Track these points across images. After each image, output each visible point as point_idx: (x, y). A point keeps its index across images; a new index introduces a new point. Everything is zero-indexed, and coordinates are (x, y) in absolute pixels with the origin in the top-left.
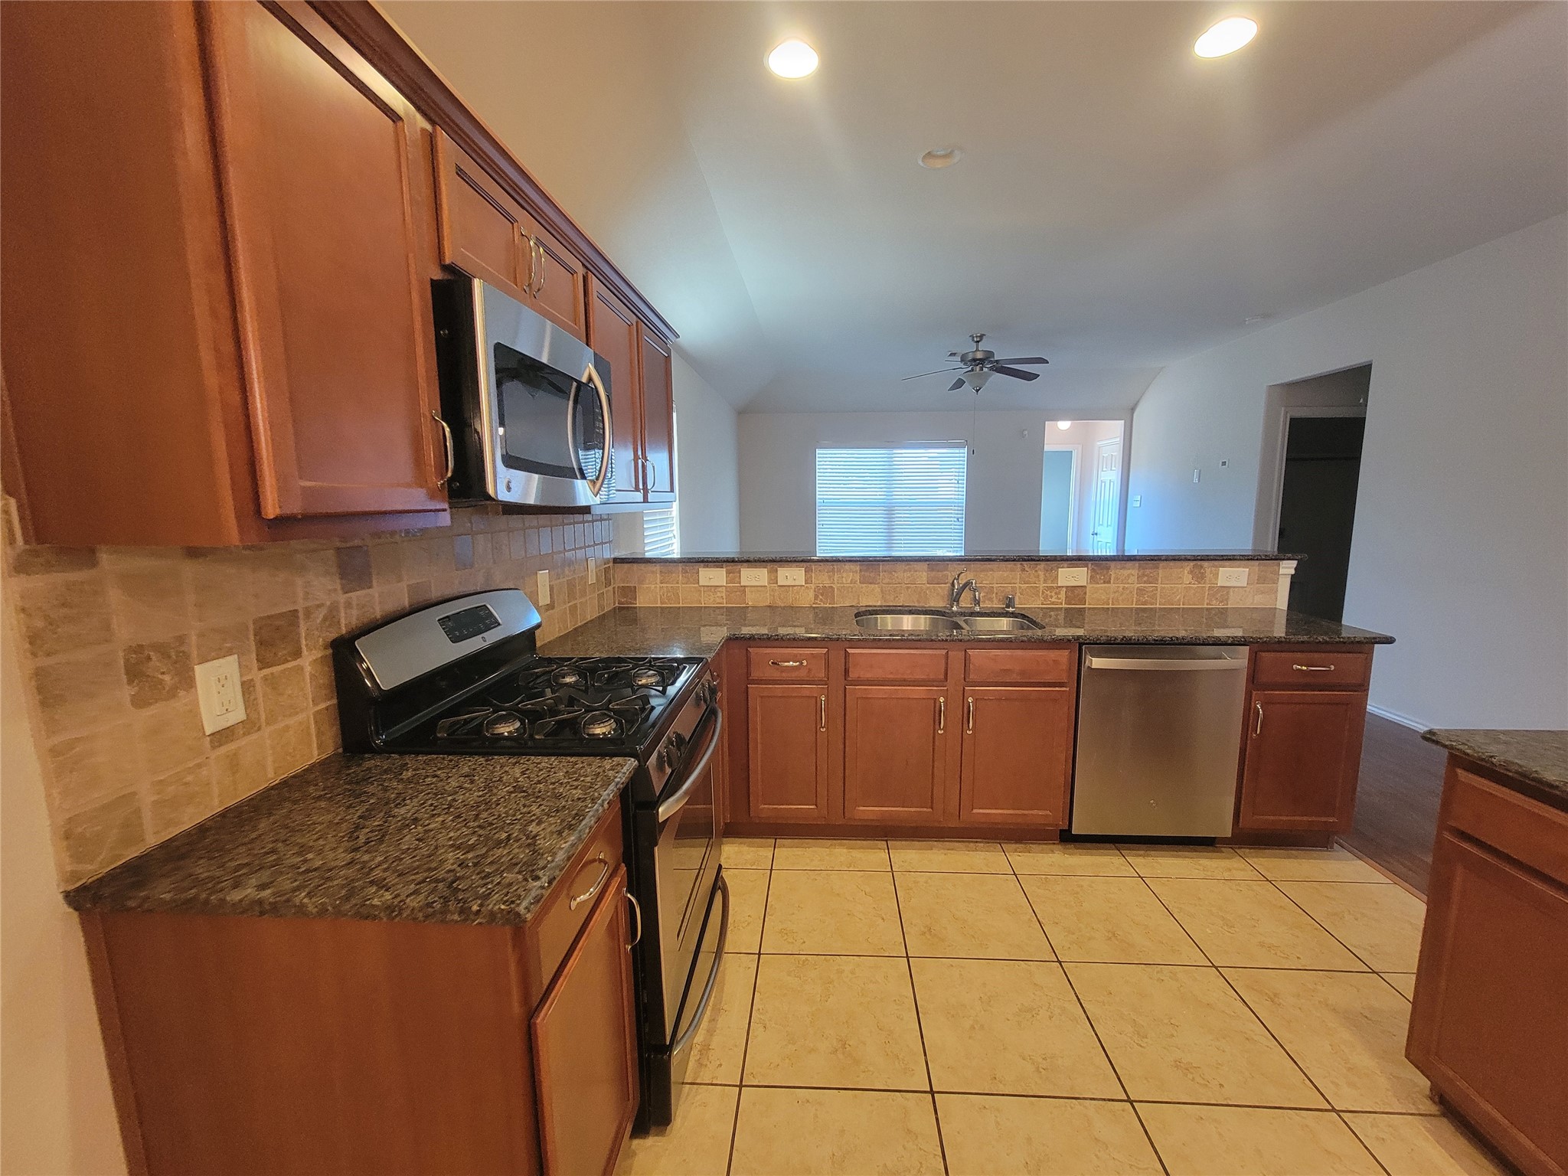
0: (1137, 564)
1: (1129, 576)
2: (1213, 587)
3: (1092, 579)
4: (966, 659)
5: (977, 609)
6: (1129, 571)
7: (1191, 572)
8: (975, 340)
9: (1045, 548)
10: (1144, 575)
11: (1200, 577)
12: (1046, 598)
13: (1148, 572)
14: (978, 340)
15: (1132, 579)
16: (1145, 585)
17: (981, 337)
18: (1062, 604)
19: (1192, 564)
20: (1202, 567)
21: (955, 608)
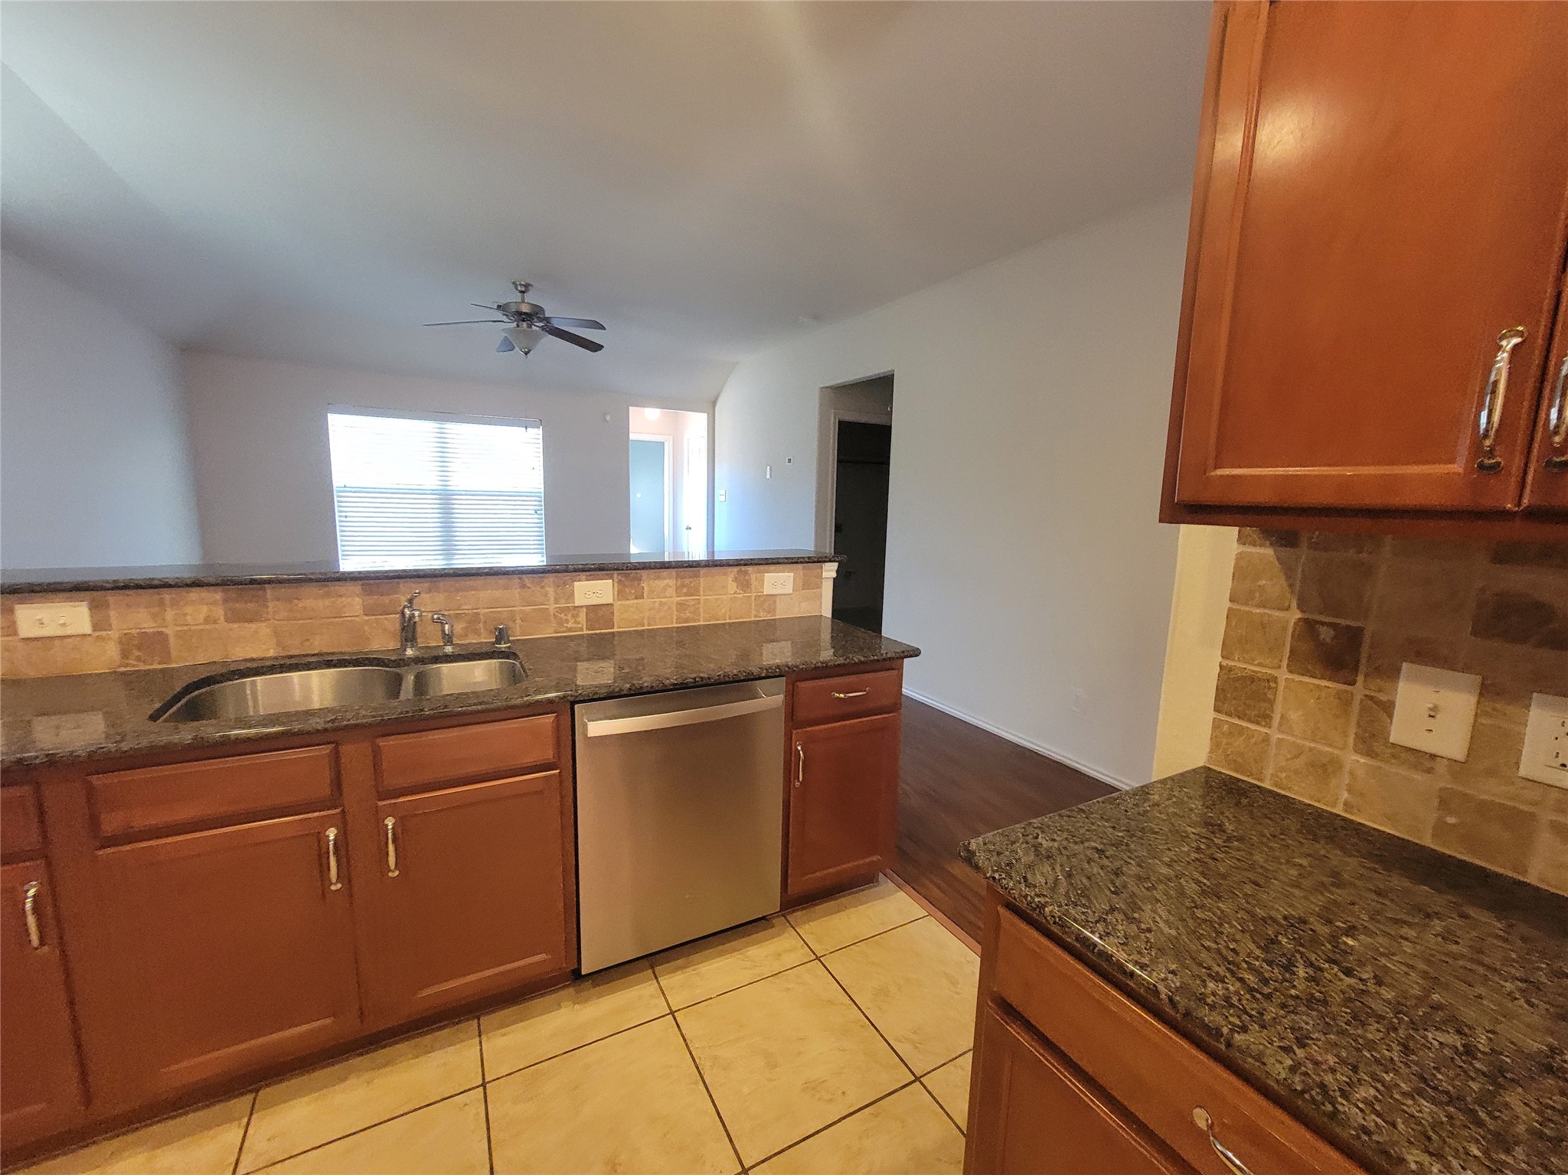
0: (673, 572)
1: (665, 589)
2: (760, 596)
3: (621, 595)
4: (376, 753)
5: (449, 649)
6: (666, 582)
7: (735, 580)
8: (519, 288)
9: (638, 549)
10: (683, 586)
11: (745, 585)
12: (561, 623)
13: (687, 581)
14: (523, 289)
15: (671, 591)
16: (686, 598)
17: (527, 286)
18: (582, 629)
19: (736, 569)
20: (746, 572)
21: (409, 652)
